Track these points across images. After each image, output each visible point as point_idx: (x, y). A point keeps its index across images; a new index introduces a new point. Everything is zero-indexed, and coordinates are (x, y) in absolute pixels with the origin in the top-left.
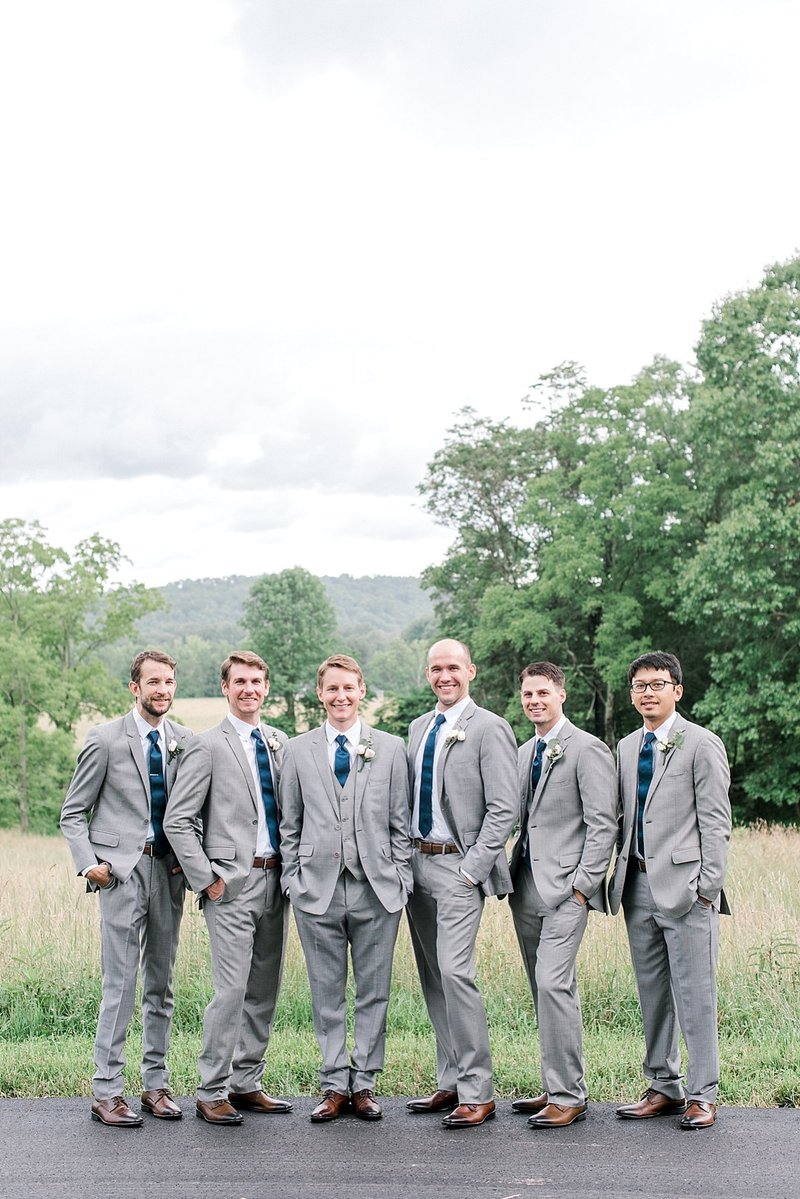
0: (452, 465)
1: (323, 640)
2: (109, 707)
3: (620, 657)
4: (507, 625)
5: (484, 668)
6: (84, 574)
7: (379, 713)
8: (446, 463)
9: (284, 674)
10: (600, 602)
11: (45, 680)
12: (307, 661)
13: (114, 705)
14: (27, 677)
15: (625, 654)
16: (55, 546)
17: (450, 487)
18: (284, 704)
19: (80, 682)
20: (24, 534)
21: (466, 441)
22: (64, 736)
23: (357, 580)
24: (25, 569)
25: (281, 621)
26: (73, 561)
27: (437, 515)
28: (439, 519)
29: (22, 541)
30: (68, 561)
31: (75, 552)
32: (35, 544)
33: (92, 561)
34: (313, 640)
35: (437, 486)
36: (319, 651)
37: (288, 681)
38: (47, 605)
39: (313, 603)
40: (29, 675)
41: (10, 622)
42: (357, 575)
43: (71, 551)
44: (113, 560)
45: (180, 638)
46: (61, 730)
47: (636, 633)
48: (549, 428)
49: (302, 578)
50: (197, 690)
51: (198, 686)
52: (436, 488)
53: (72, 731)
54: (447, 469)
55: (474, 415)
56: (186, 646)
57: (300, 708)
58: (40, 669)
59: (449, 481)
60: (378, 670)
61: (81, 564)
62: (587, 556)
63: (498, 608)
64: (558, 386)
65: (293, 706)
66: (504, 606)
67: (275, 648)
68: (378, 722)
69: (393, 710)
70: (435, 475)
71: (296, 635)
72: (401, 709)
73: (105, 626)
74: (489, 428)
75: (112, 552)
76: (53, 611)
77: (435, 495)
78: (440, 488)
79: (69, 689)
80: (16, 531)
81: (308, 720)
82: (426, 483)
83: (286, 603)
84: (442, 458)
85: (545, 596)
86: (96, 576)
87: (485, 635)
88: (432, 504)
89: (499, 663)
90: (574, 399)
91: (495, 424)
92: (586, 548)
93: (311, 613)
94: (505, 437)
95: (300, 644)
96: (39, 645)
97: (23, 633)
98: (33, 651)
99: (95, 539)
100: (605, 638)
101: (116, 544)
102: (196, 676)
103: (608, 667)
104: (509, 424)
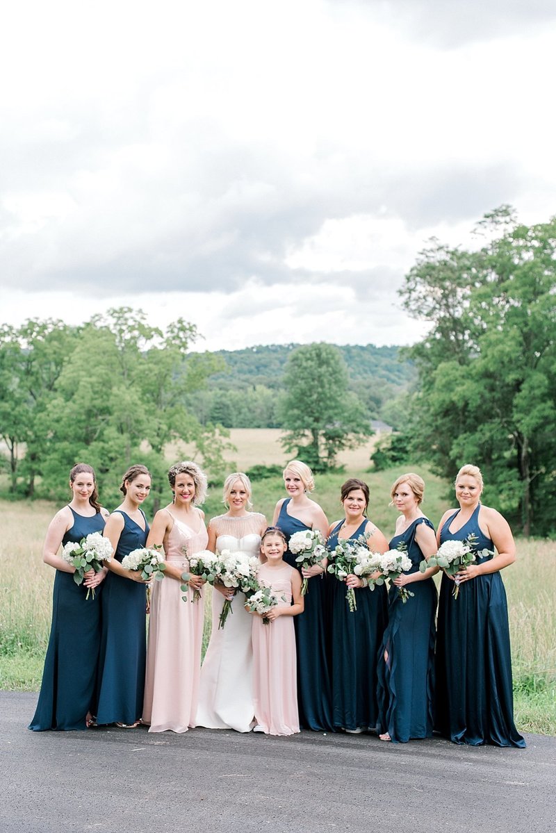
0: (421, 277)
1: (339, 393)
2: (188, 436)
3: (531, 414)
4: (452, 390)
5: (439, 418)
6: (171, 345)
7: (377, 445)
8: (417, 275)
9: (310, 416)
10: (518, 376)
11: (143, 417)
12: (327, 408)
13: (191, 435)
14: (131, 414)
15: (535, 413)
16: (153, 326)
17: (420, 292)
18: (311, 436)
19: (168, 419)
20: (132, 318)
21: (432, 260)
22: (157, 455)
23: (379, 349)
24: (133, 341)
25: (310, 380)
26: (166, 336)
27: (409, 312)
28: (411, 314)
29: (131, 323)
30: (162, 336)
31: (167, 330)
32: (139, 324)
33: (178, 337)
34: (332, 393)
35: (410, 291)
36: (336, 401)
37: (314, 421)
38: (146, 367)
39: (332, 368)
40: (133, 413)
41: (122, 377)
42: (379, 345)
43: (164, 329)
44: (192, 336)
45: (252, 387)
46: (154, 451)
47: (543, 399)
48: (490, 253)
49: (326, 350)
50: (262, 423)
51: (263, 420)
52: (410, 293)
53: (162, 452)
54: (418, 279)
55: (438, 242)
56: (256, 392)
57: (322, 440)
58: (140, 410)
59: (419, 288)
60: (389, 413)
61: (171, 339)
62: (509, 343)
63: (447, 378)
64: (497, 223)
65: (317, 438)
66: (451, 377)
67: (305, 398)
68: (376, 451)
69: (387, 443)
70: (410, 284)
71: (320, 390)
72: (393, 443)
73: (186, 382)
74: (448, 252)
75: (191, 331)
76: (151, 370)
77: (410, 297)
78: (413, 292)
79: (160, 423)
80: (127, 315)
81: (328, 449)
82: (403, 289)
83: (314, 367)
84: (415, 272)
85: (480, 370)
86: (180, 347)
87: (437, 397)
88: (407, 304)
89: (449, 415)
90: (506, 232)
91: (451, 249)
92: (510, 337)
93: (331, 375)
94: (459, 258)
95: (323, 396)
96: (139, 394)
97: (130, 385)
98: (136, 397)
99: (180, 321)
100: (521, 401)
101: (194, 326)
102: (261, 413)
103: (523, 421)
104: (461, 249)
